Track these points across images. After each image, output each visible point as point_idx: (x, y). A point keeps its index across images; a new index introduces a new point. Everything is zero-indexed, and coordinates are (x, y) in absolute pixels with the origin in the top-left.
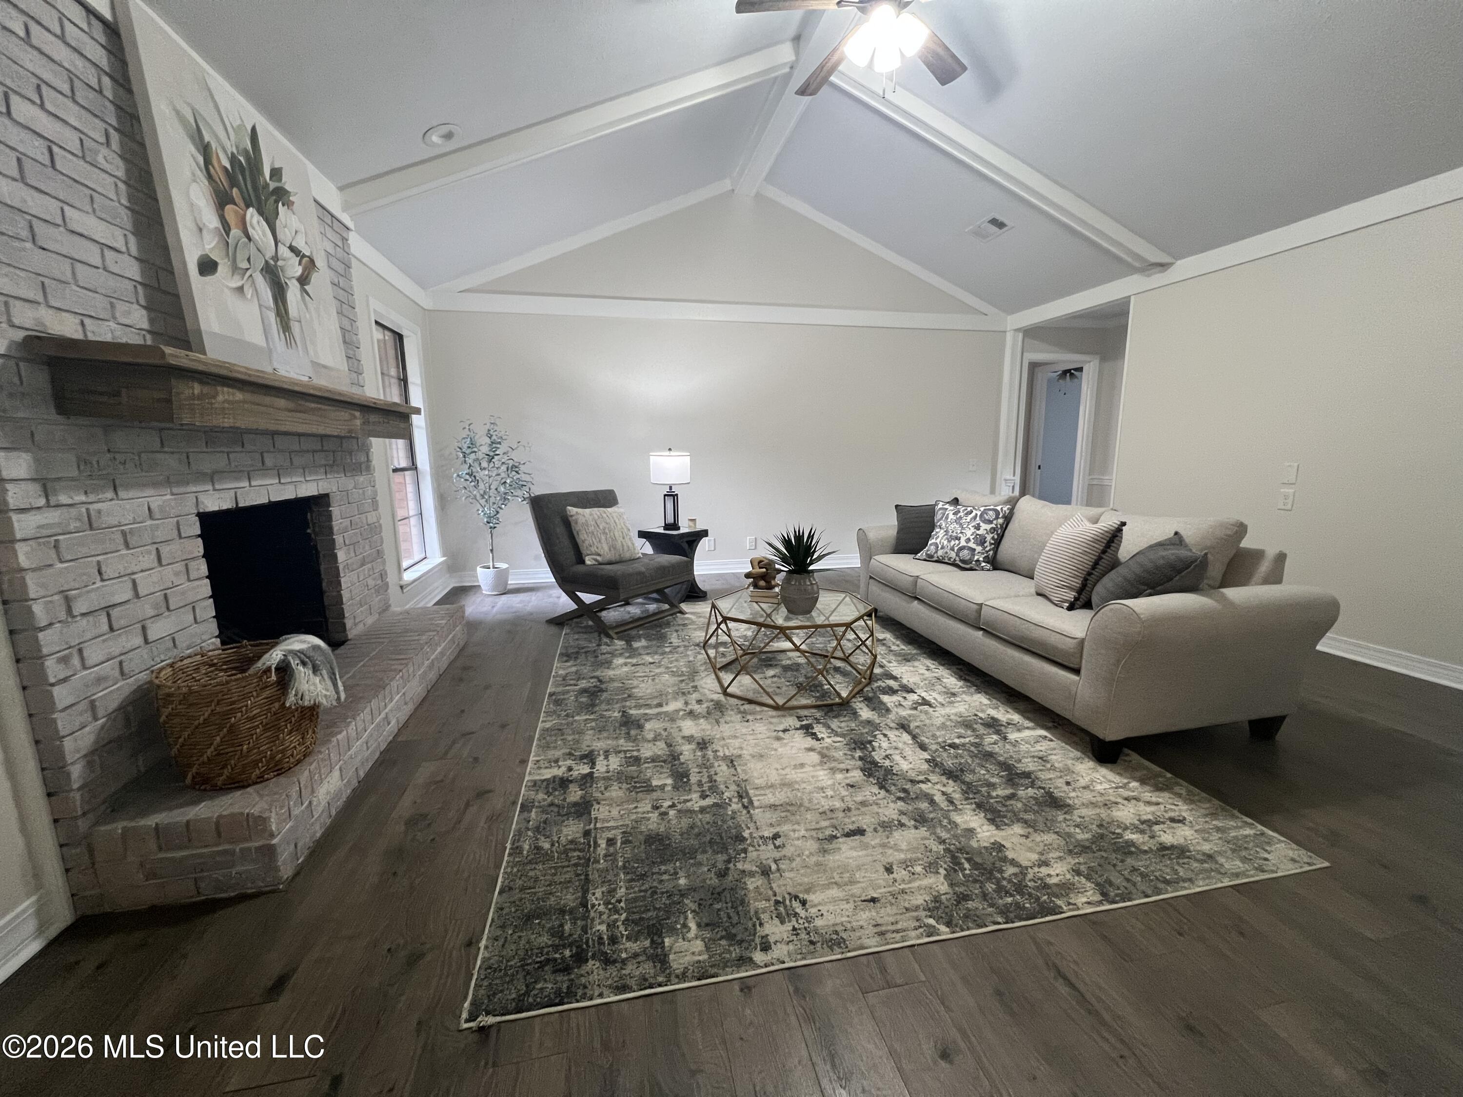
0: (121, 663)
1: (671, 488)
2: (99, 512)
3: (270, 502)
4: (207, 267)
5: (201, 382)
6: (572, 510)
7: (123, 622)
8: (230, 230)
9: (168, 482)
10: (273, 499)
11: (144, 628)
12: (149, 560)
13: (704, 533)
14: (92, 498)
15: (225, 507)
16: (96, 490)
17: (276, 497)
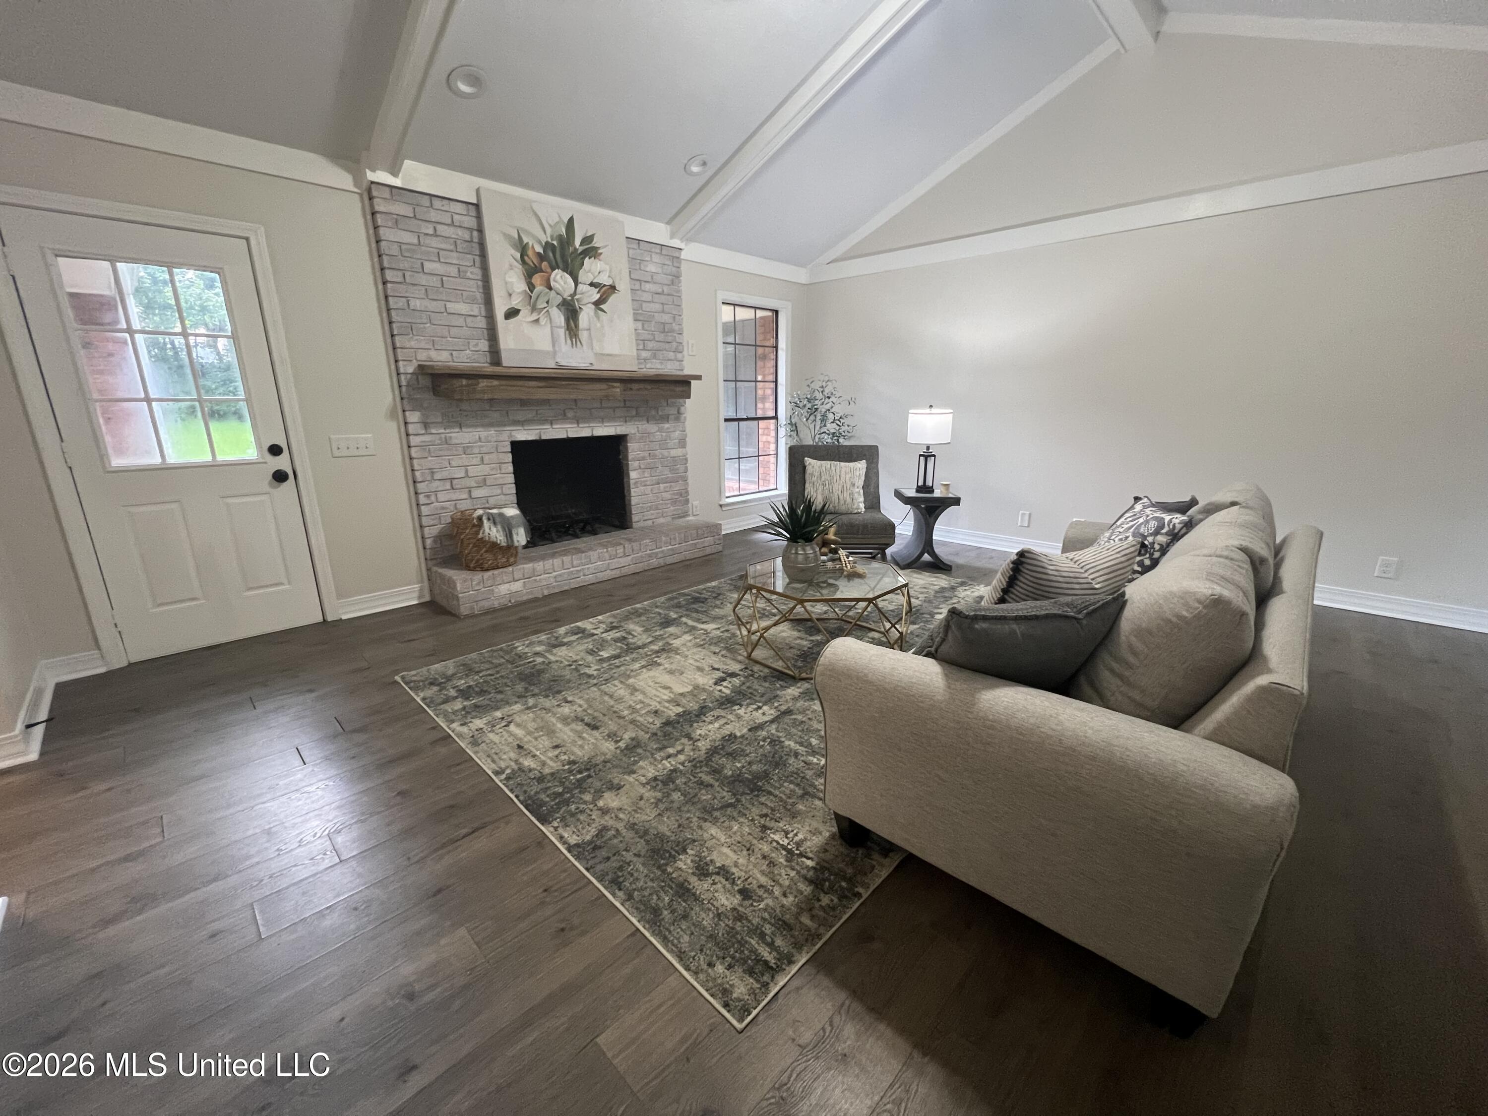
0: (456, 504)
1: (928, 448)
2: (451, 437)
3: (568, 437)
4: (512, 313)
5: (466, 378)
6: (808, 461)
7: (457, 487)
8: (534, 287)
9: (491, 425)
10: (570, 436)
11: (470, 491)
12: (476, 461)
13: (956, 501)
14: (447, 431)
15: (530, 439)
16: (452, 427)
17: (572, 435)
